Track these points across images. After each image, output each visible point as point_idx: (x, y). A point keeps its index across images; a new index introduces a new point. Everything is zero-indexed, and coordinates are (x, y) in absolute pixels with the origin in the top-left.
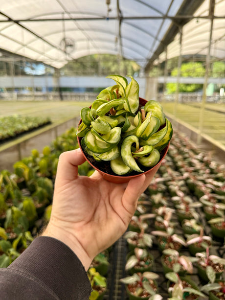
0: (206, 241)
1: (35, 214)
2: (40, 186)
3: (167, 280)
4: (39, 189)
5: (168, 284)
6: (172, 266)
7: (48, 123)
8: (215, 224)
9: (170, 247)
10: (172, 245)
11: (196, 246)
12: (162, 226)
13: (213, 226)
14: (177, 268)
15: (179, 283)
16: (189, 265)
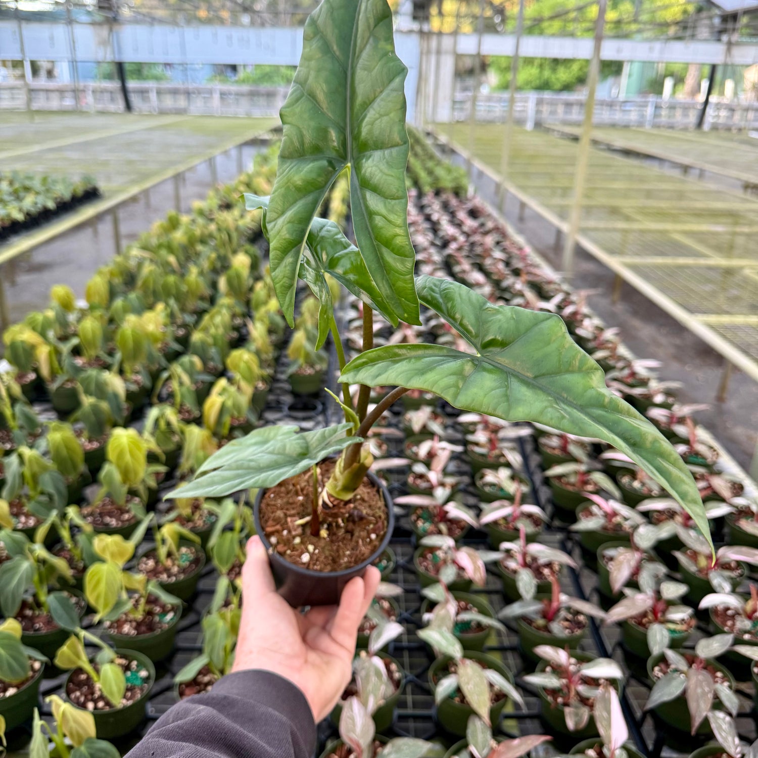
0: (530, 516)
1: (82, 468)
2: (88, 392)
3: (423, 598)
4: (87, 401)
5: (424, 605)
6: (437, 571)
7: (91, 195)
8: (559, 477)
9: (440, 532)
10: (443, 527)
11: (502, 528)
12: (423, 485)
13: (555, 483)
14: (448, 575)
15: (447, 601)
16: (476, 569)
